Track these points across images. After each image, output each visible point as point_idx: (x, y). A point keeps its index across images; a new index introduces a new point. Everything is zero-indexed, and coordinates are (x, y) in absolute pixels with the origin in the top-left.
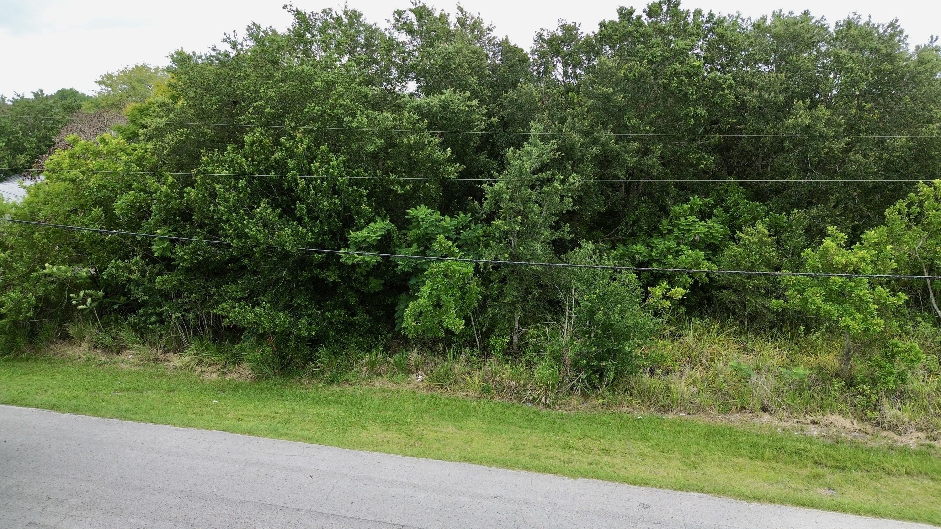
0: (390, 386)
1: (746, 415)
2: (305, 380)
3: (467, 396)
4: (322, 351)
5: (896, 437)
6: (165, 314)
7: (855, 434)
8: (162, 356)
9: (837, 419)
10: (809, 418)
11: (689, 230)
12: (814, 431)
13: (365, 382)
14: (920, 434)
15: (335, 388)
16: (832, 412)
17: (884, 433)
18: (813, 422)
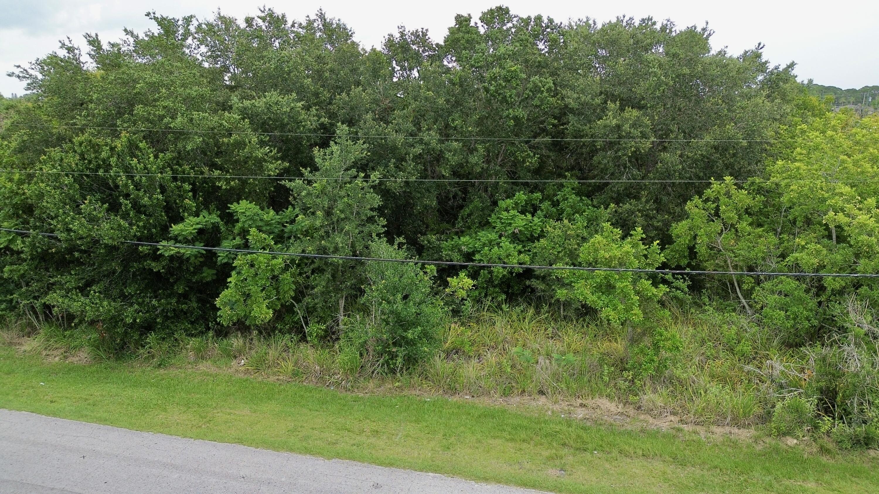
0: (213, 370)
1: (525, 398)
2: (136, 364)
3: (278, 380)
4: (151, 338)
5: (651, 420)
6: (14, 302)
7: (617, 417)
8: (16, 341)
9: (605, 403)
10: (579, 401)
11: (510, 224)
12: (581, 413)
13: (190, 366)
14: (672, 418)
15: (162, 371)
16: (601, 396)
17: (642, 417)
18: (582, 405)
